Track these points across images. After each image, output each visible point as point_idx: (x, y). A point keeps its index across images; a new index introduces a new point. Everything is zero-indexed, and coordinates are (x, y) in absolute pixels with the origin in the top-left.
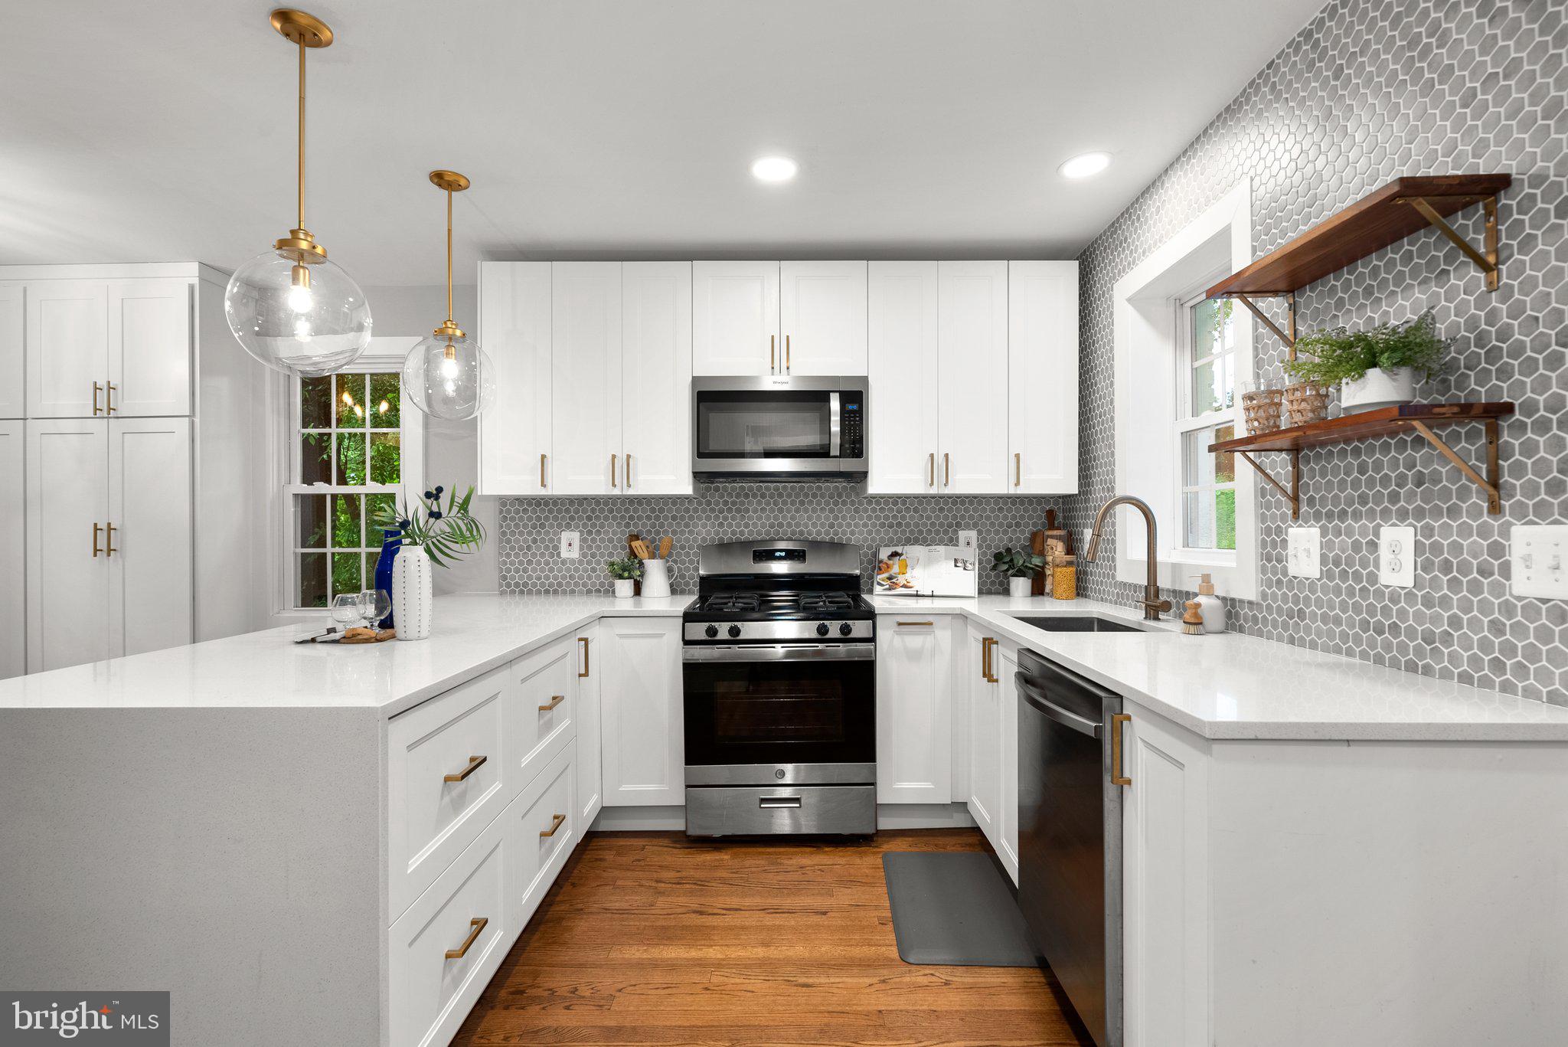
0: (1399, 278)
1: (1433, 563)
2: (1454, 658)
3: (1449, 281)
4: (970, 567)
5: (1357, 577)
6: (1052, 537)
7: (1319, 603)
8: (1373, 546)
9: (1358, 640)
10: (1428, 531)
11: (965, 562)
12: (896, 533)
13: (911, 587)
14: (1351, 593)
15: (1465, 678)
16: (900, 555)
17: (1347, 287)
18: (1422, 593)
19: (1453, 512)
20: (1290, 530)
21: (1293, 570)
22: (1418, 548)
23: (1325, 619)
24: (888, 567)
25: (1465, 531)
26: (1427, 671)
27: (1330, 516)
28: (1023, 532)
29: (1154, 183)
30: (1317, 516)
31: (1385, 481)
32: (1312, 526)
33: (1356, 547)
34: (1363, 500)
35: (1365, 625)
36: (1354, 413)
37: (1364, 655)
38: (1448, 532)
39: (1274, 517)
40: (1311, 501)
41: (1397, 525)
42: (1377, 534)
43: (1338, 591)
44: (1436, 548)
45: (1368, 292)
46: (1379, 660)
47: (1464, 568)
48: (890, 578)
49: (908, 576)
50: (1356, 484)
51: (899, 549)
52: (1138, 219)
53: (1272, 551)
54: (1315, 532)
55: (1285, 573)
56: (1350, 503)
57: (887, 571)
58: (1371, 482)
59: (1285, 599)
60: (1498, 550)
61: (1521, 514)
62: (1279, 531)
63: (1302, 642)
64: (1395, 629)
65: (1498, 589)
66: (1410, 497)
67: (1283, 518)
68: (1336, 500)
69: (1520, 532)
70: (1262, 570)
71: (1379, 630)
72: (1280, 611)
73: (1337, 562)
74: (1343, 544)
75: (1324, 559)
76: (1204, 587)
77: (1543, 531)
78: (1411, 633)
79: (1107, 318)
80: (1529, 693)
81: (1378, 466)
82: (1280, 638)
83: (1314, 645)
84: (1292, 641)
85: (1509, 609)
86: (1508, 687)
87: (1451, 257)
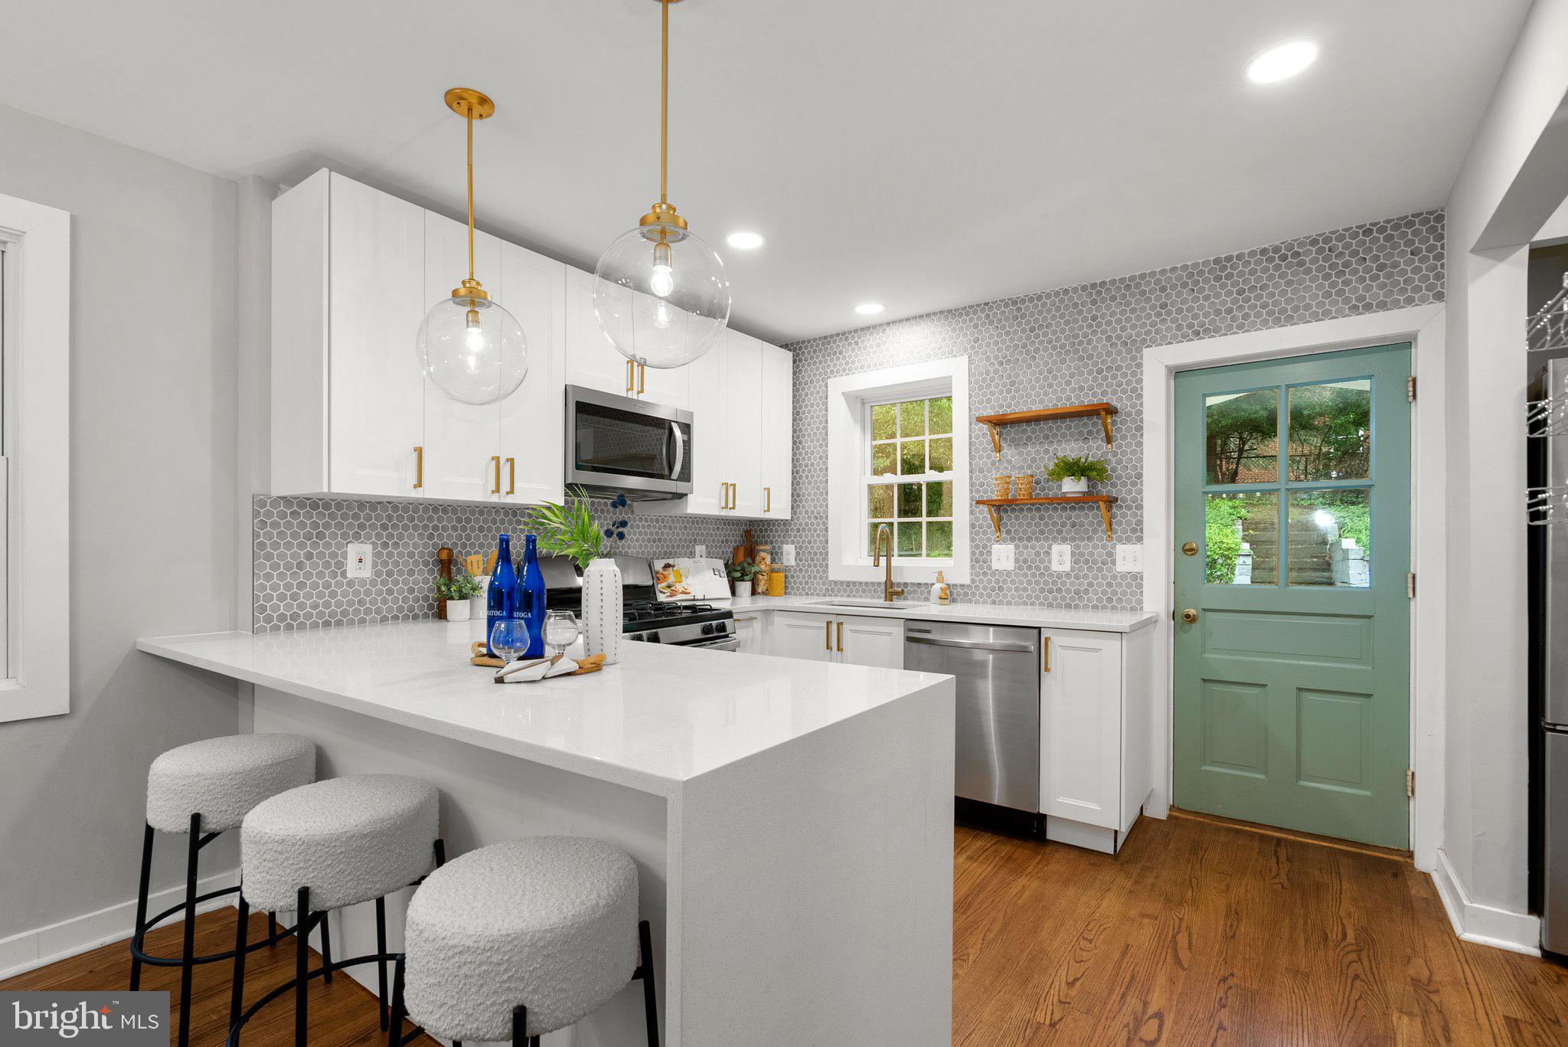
0: (1064, 436)
1: (1080, 561)
2: (1089, 600)
3: (1090, 443)
4: (723, 575)
5: (1038, 568)
6: (763, 550)
7: (1013, 582)
8: (1048, 553)
9: (1038, 597)
10: (1078, 547)
11: (719, 571)
12: (657, 547)
13: (689, 593)
14: (1034, 575)
15: (1095, 607)
16: (673, 566)
18: (1075, 574)
19: (1090, 539)
20: (993, 546)
21: (995, 566)
22: (1073, 554)
23: (1017, 589)
24: (665, 577)
25: (1095, 547)
26: (1076, 607)
27: (1021, 539)
28: (730, 545)
29: (875, 327)
30: (1012, 540)
31: (1055, 524)
32: (1009, 544)
33: (1038, 554)
34: (1042, 532)
35: (1042, 590)
36: (1068, 496)
37: (1041, 604)
38: (1087, 548)
39: (981, 540)
40: (1009, 532)
41: (1061, 544)
42: (1050, 548)
43: (1025, 575)
44: (1082, 554)
45: (1046, 437)
46: (1050, 605)
47: (1095, 562)
48: (669, 587)
49: (684, 584)
50: (1038, 525)
51: (671, 561)
52: (857, 343)
53: (980, 557)
54: (1012, 547)
55: (990, 568)
56: (1034, 533)
57: (665, 581)
58: (1046, 524)
59: (989, 582)
60: (1110, 554)
61: (1120, 540)
62: (985, 547)
63: (1001, 603)
64: (1059, 590)
65: (1110, 570)
66: (1068, 532)
67: (988, 540)
68: (1025, 532)
69: (1119, 547)
70: (973, 567)
71: (1051, 592)
72: (985, 588)
73: (1025, 561)
74: (1029, 553)
75: (1017, 560)
76: (940, 579)
77: (1129, 547)
78: (1068, 591)
79: (815, 399)
80: (1122, 608)
81: (1051, 517)
82: (985, 602)
83: (1009, 603)
84: (994, 602)
85: (1114, 577)
86: (1114, 608)
87: (1090, 433)
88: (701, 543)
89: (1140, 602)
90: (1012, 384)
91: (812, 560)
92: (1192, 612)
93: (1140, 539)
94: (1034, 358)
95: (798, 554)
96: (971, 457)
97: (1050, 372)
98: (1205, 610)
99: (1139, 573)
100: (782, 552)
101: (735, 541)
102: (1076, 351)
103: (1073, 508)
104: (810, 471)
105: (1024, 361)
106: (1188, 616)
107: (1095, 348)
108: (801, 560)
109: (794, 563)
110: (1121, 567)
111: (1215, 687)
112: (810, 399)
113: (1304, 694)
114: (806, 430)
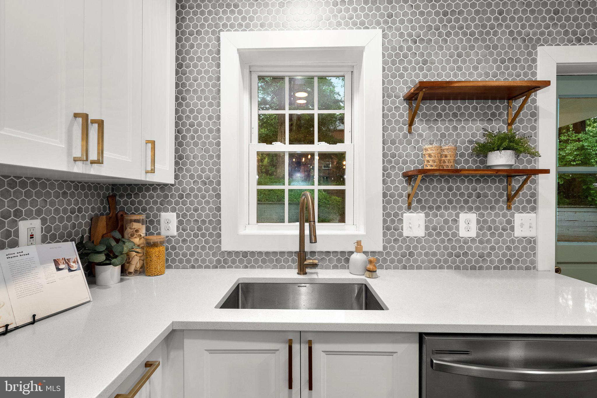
0: (471, 115)
1: (484, 227)
2: (492, 262)
3: (492, 123)
4: (74, 266)
5: (446, 234)
6: (136, 220)
7: (423, 248)
8: (455, 221)
9: (446, 261)
10: (482, 215)
14: (443, 241)
15: (497, 268)
17: (444, 109)
18: (479, 239)
19: (493, 208)
20: (404, 214)
21: (406, 233)
22: (478, 222)
23: (427, 254)
25: (497, 215)
26: (481, 268)
27: (431, 208)
28: (84, 217)
30: (423, 208)
31: (462, 194)
32: (419, 212)
33: (446, 222)
34: (450, 202)
35: (450, 255)
36: (494, 168)
37: (449, 267)
38: (490, 216)
39: (393, 208)
40: (419, 201)
41: (467, 213)
42: (457, 216)
43: (435, 241)
44: (485, 222)
45: (455, 115)
46: (457, 268)
47: (497, 229)
50: (446, 195)
53: (391, 225)
54: (422, 215)
55: (401, 235)
56: (443, 202)
58: (455, 195)
59: (400, 248)
60: (509, 222)
61: (517, 209)
62: (396, 215)
63: (412, 268)
64: (466, 254)
65: (509, 235)
66: (474, 202)
67: (400, 208)
68: (435, 201)
69: (517, 215)
70: (384, 234)
71: (458, 255)
72: (396, 254)
73: (434, 229)
74: (436, 221)
75: (427, 228)
76: (359, 248)
77: (525, 215)
78: (473, 255)
79: (203, 52)
80: (520, 268)
81: (458, 188)
82: (396, 268)
83: (419, 268)
84: (405, 267)
85: (513, 242)
86: (512, 268)
87: (493, 115)
88: (30, 216)
89: (533, 262)
90: (425, 62)
91: (199, 229)
93: (534, 209)
94: (445, 41)
95: (180, 223)
96: (384, 129)
97: (459, 55)
99: (532, 238)
100: (159, 222)
101: (93, 209)
102: (484, 40)
103: (478, 181)
104: (196, 131)
105: (437, 42)
106: (557, 270)
107: (499, 39)
108: (184, 230)
109: (175, 233)
110: (518, 233)
112: (195, 53)
114: (191, 85)
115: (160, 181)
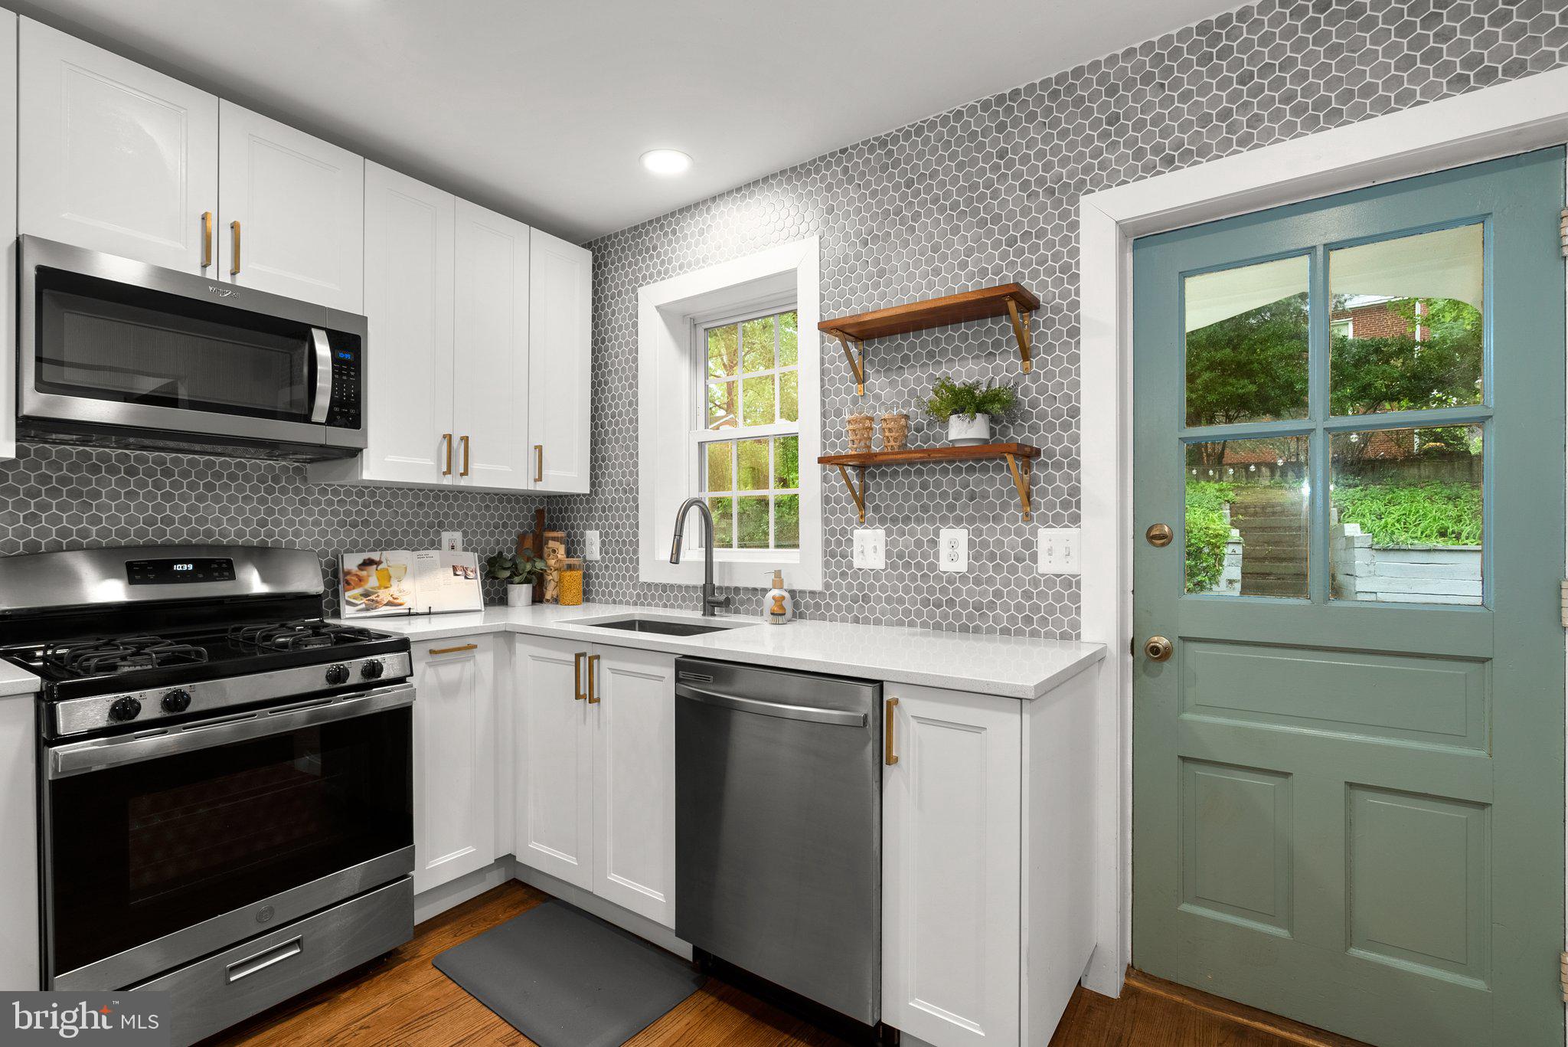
0: (957, 351)
1: (982, 554)
2: (996, 619)
3: (996, 361)
4: (472, 575)
5: (919, 566)
6: (554, 539)
7: (883, 589)
8: (934, 543)
9: (919, 614)
10: (978, 532)
11: (465, 570)
12: (361, 534)
13: (401, 605)
14: (913, 578)
15: (1005, 631)
16: (378, 563)
17: (912, 347)
18: (974, 576)
19: (997, 519)
20: (855, 531)
21: (858, 562)
22: (971, 544)
23: (889, 600)
24: (360, 580)
25: (1006, 532)
26: (977, 630)
27: (894, 520)
28: (509, 533)
29: (697, 205)
30: (882, 521)
31: (944, 495)
32: (877, 528)
33: (919, 544)
34: (925, 509)
35: (925, 603)
36: (957, 445)
37: (924, 625)
38: (992, 532)
39: (838, 521)
40: (877, 509)
41: (953, 528)
42: (937, 533)
43: (901, 578)
44: (984, 544)
45: (931, 355)
46: (937, 627)
47: (1005, 557)
48: (366, 595)
49: (394, 590)
50: (919, 496)
51: (375, 556)
52: (674, 232)
53: (836, 549)
54: (881, 532)
55: (850, 566)
56: (913, 510)
57: (360, 586)
58: (931, 497)
59: (850, 587)
60: (1029, 545)
61: (1044, 521)
62: (844, 532)
63: (866, 621)
64: (951, 603)
65: (1028, 570)
66: (965, 508)
67: (849, 521)
68: (900, 509)
69: (1043, 533)
70: (827, 565)
71: (938, 605)
72: (844, 597)
73: (900, 556)
74: (906, 542)
75: (888, 554)
76: (778, 582)
77: (1058, 532)
78: (964, 604)
80: (1049, 635)
81: (938, 485)
82: (844, 620)
83: (877, 622)
84: (856, 620)
85: (1035, 583)
86: (1034, 634)
87: (997, 344)
88: (452, 528)
89: (1076, 625)
90: (881, 273)
91: (621, 553)
92: (1162, 642)
93: (1076, 519)
94: (912, 229)
95: (603, 543)
96: (824, 393)
97: (935, 249)
98: (1184, 639)
99: (1074, 576)
100: (584, 541)
101: (521, 525)
102: (975, 212)
103: (971, 470)
104: (617, 424)
105: (898, 235)
106: (1155, 650)
107: (1003, 203)
108: (607, 553)
109: (598, 557)
110: (1047, 565)
111: (1202, 772)
113: (1359, 794)
115: (573, 491)
